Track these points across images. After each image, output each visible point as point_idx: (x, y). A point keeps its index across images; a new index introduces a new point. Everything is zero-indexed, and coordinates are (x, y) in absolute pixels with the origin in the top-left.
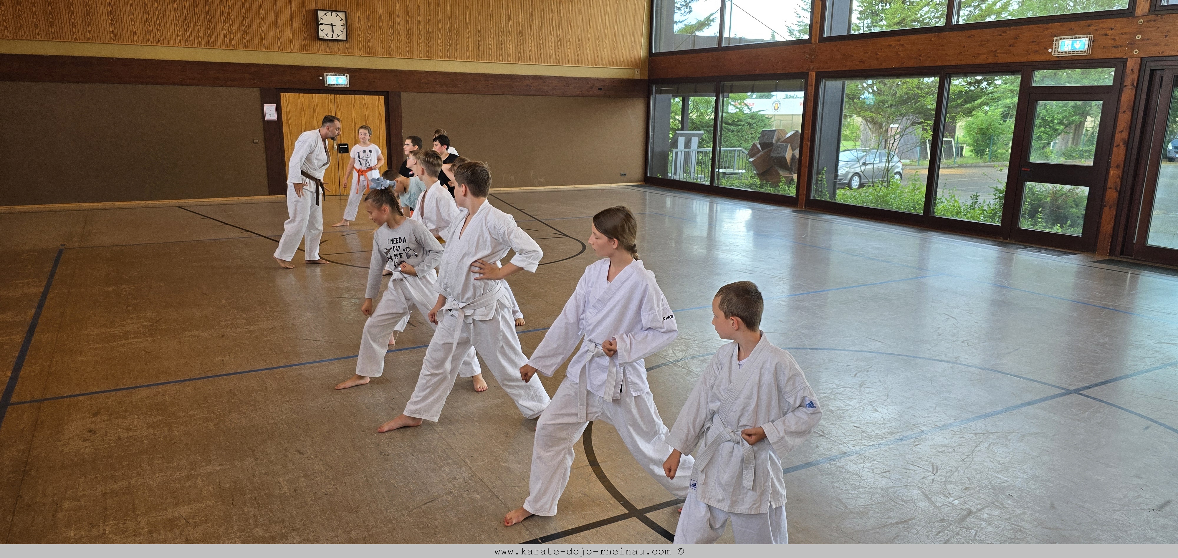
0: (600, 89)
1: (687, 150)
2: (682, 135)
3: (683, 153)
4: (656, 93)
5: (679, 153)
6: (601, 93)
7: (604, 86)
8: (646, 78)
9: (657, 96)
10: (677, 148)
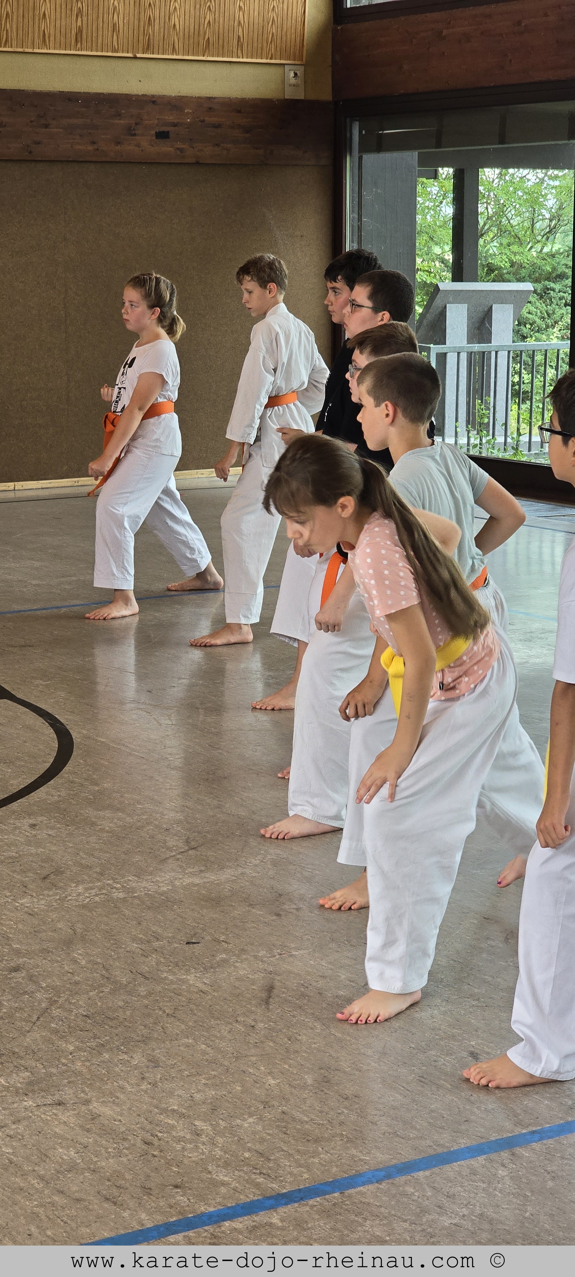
0: (162, 135)
1: (477, 347)
2: (459, 297)
3: (464, 356)
4: (365, 148)
5: (451, 360)
6: (166, 148)
7: (175, 125)
8: (325, 94)
9: (368, 158)
10: (442, 340)
